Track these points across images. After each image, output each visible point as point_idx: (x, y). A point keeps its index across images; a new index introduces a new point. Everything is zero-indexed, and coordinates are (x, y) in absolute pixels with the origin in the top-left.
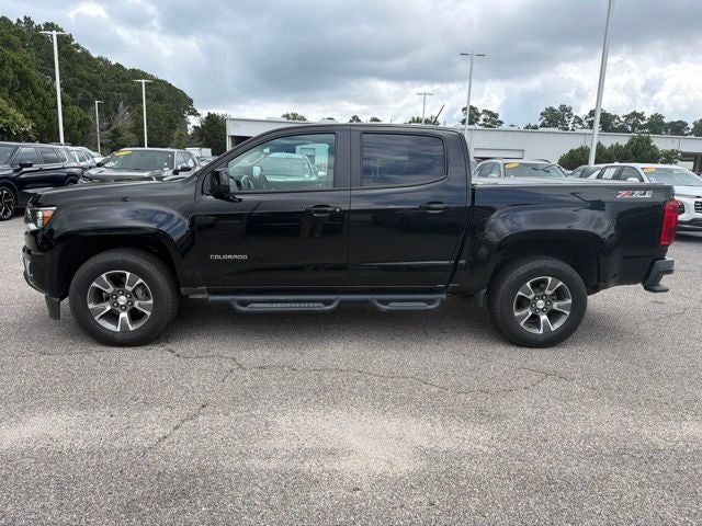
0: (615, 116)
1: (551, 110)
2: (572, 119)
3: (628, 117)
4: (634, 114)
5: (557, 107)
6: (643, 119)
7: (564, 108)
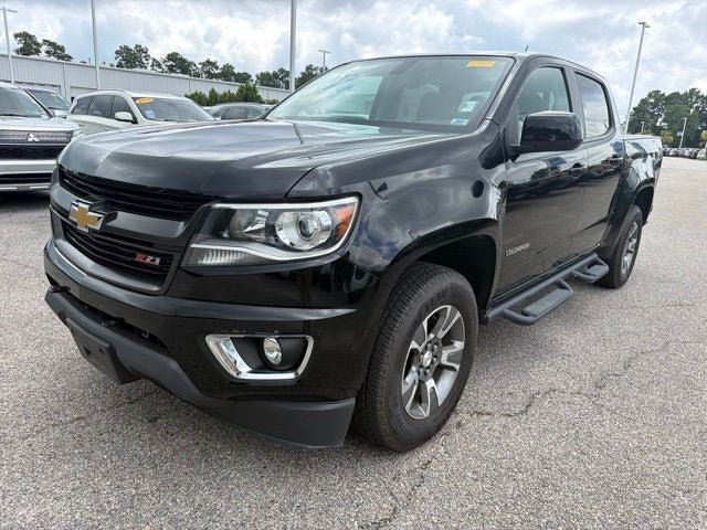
0: (191, 63)
1: (126, 49)
2: (151, 61)
3: (203, 64)
4: (208, 62)
5: (132, 47)
6: (217, 68)
7: (140, 49)
